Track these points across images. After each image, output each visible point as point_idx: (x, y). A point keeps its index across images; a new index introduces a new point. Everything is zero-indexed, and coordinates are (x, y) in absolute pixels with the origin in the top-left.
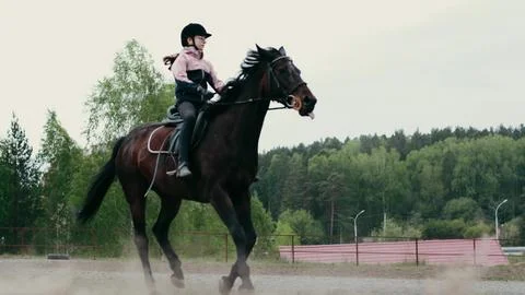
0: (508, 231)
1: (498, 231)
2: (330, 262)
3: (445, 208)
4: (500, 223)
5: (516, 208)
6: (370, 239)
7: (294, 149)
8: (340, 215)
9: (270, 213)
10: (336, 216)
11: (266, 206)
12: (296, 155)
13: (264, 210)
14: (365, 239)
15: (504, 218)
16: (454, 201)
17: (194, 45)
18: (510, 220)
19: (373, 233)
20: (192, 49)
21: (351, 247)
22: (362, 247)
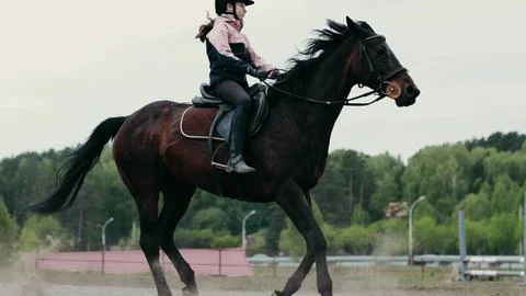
0: (254, 241)
1: (244, 241)
2: (74, 270)
3: (195, 217)
4: (248, 233)
5: (264, 219)
6: (118, 248)
7: (44, 154)
8: (88, 223)
9: (15, 219)
10: (84, 225)
11: (11, 212)
12: (45, 160)
13: (9, 215)
14: (113, 248)
15: (251, 229)
16: (203, 211)
17: (234, 13)
18: (257, 231)
19: (121, 242)
20: (232, 17)
21: (97, 256)
22: (108, 255)
